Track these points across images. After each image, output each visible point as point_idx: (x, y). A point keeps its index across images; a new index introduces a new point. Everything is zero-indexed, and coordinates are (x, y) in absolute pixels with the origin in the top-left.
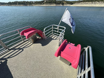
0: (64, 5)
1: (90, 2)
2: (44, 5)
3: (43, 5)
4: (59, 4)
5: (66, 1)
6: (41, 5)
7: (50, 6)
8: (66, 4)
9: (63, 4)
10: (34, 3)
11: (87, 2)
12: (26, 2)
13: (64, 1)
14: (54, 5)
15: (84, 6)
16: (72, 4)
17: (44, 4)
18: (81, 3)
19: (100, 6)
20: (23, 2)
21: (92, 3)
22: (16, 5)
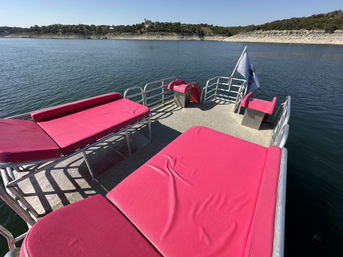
0: (207, 38)
1: (285, 31)
2: (144, 37)
3: (139, 38)
4: (190, 34)
5: (211, 27)
6: (135, 38)
7: (161, 38)
8: (210, 35)
9: (202, 34)
10: (111, 31)
11: (274, 31)
12: (87, 27)
13: (206, 25)
14: (175, 37)
15: (267, 41)
16: (230, 35)
17: (142, 33)
18: (256, 32)
19: (314, 42)
20: (77, 27)
21: (292, 33)
22: (56, 37)
